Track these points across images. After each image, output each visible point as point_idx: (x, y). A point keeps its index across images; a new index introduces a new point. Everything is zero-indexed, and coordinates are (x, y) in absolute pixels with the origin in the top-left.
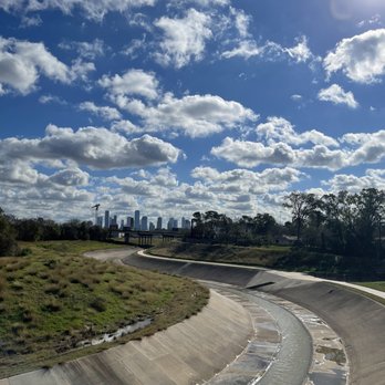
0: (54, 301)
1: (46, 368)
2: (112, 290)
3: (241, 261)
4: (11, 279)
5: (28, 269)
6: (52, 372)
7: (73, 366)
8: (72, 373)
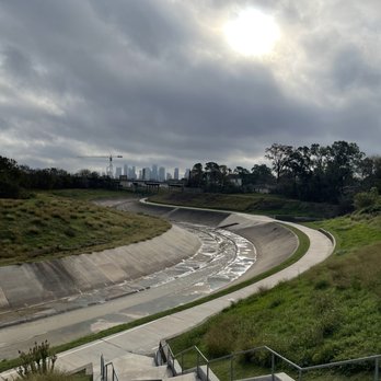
0: (35, 228)
1: (20, 265)
2: (86, 224)
3: (220, 206)
4: (5, 213)
5: (20, 207)
6: (22, 267)
7: (37, 265)
8: (36, 269)
